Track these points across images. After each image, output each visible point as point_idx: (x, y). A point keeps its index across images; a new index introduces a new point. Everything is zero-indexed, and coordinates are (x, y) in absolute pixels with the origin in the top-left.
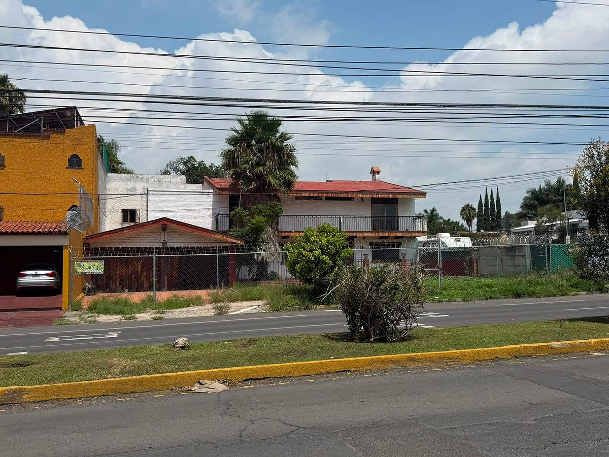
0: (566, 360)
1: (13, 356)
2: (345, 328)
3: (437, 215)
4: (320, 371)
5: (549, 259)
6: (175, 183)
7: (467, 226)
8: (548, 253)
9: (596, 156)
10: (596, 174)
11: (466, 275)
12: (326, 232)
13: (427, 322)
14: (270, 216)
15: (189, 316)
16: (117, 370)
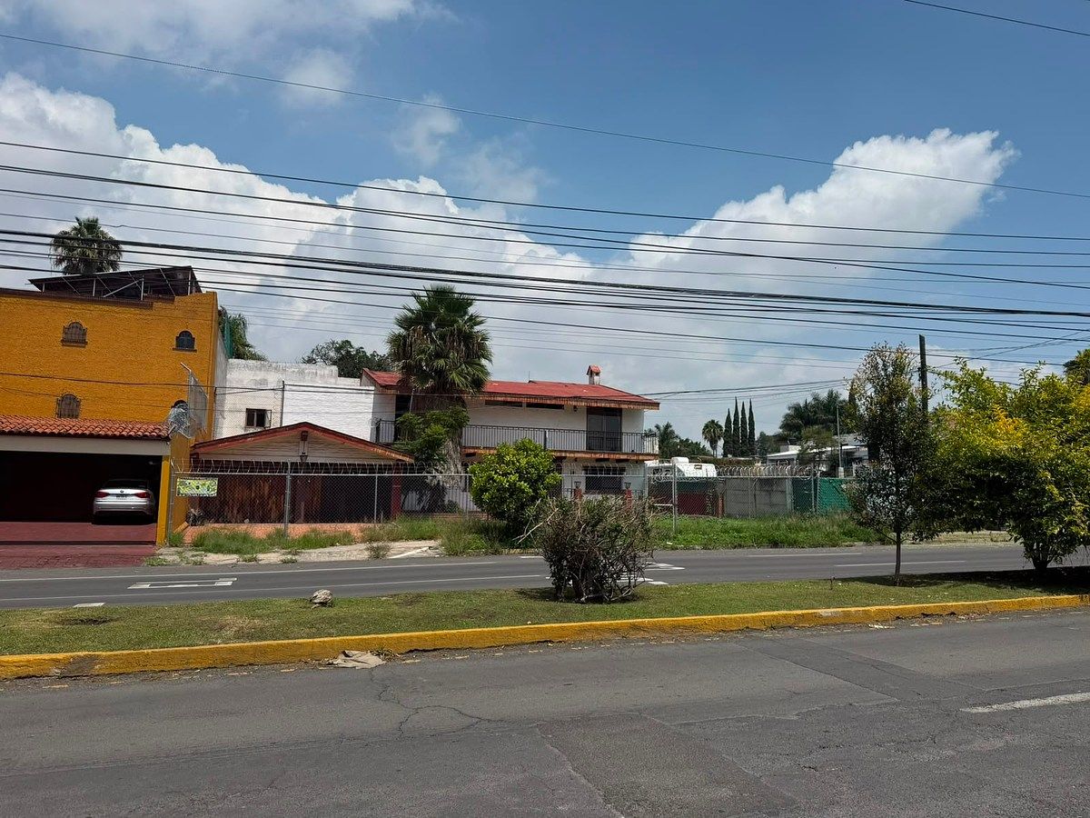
0: (838, 634)
1: (83, 609)
2: (547, 581)
3: (672, 432)
4: (511, 641)
5: (815, 497)
6: (323, 376)
7: (710, 449)
8: (815, 489)
9: (880, 366)
10: (880, 390)
11: (708, 514)
12: (526, 450)
13: (657, 576)
14: (451, 426)
15: (333, 559)
16: (230, 633)
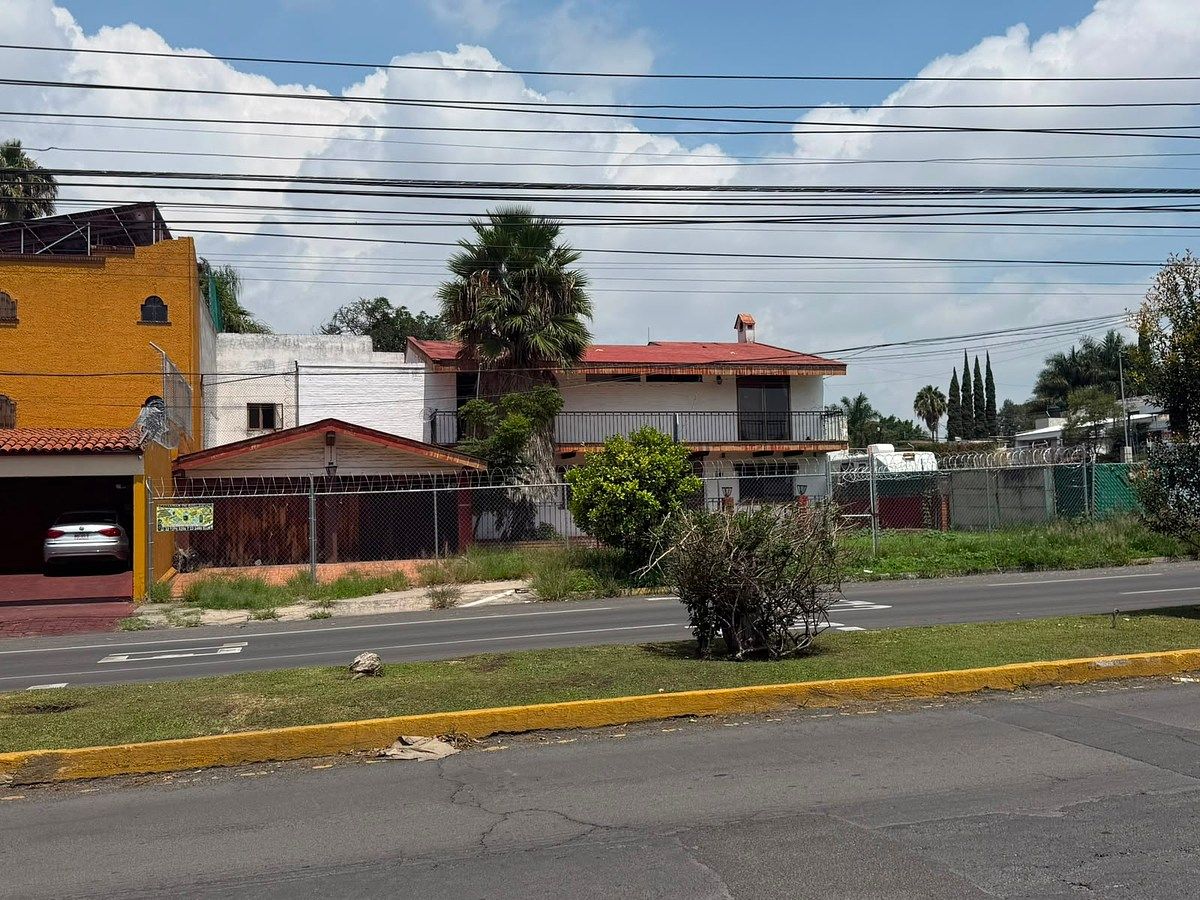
0: (1124, 693)
1: (38, 692)
2: (686, 632)
3: (868, 408)
4: (636, 716)
5: (1090, 494)
6: (351, 352)
7: (927, 430)
8: (1090, 481)
9: (1182, 288)
10: (1181, 325)
11: (926, 526)
12: (647, 444)
13: (848, 619)
14: (538, 415)
15: (382, 611)
16: (240, 718)
